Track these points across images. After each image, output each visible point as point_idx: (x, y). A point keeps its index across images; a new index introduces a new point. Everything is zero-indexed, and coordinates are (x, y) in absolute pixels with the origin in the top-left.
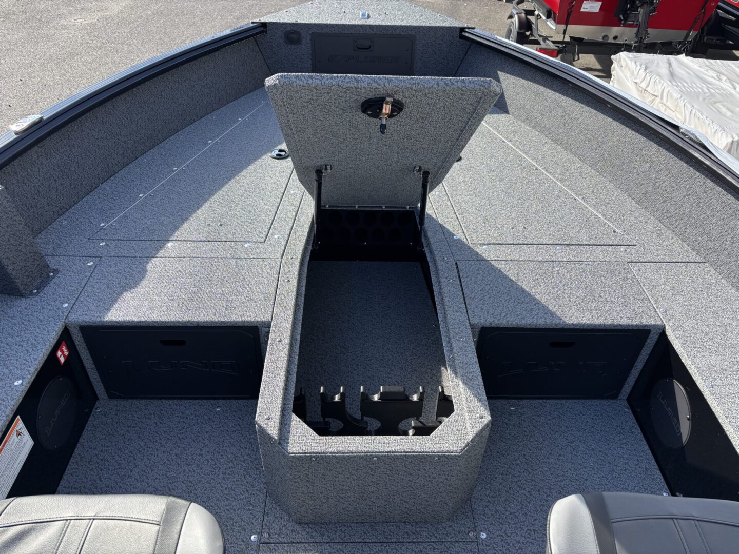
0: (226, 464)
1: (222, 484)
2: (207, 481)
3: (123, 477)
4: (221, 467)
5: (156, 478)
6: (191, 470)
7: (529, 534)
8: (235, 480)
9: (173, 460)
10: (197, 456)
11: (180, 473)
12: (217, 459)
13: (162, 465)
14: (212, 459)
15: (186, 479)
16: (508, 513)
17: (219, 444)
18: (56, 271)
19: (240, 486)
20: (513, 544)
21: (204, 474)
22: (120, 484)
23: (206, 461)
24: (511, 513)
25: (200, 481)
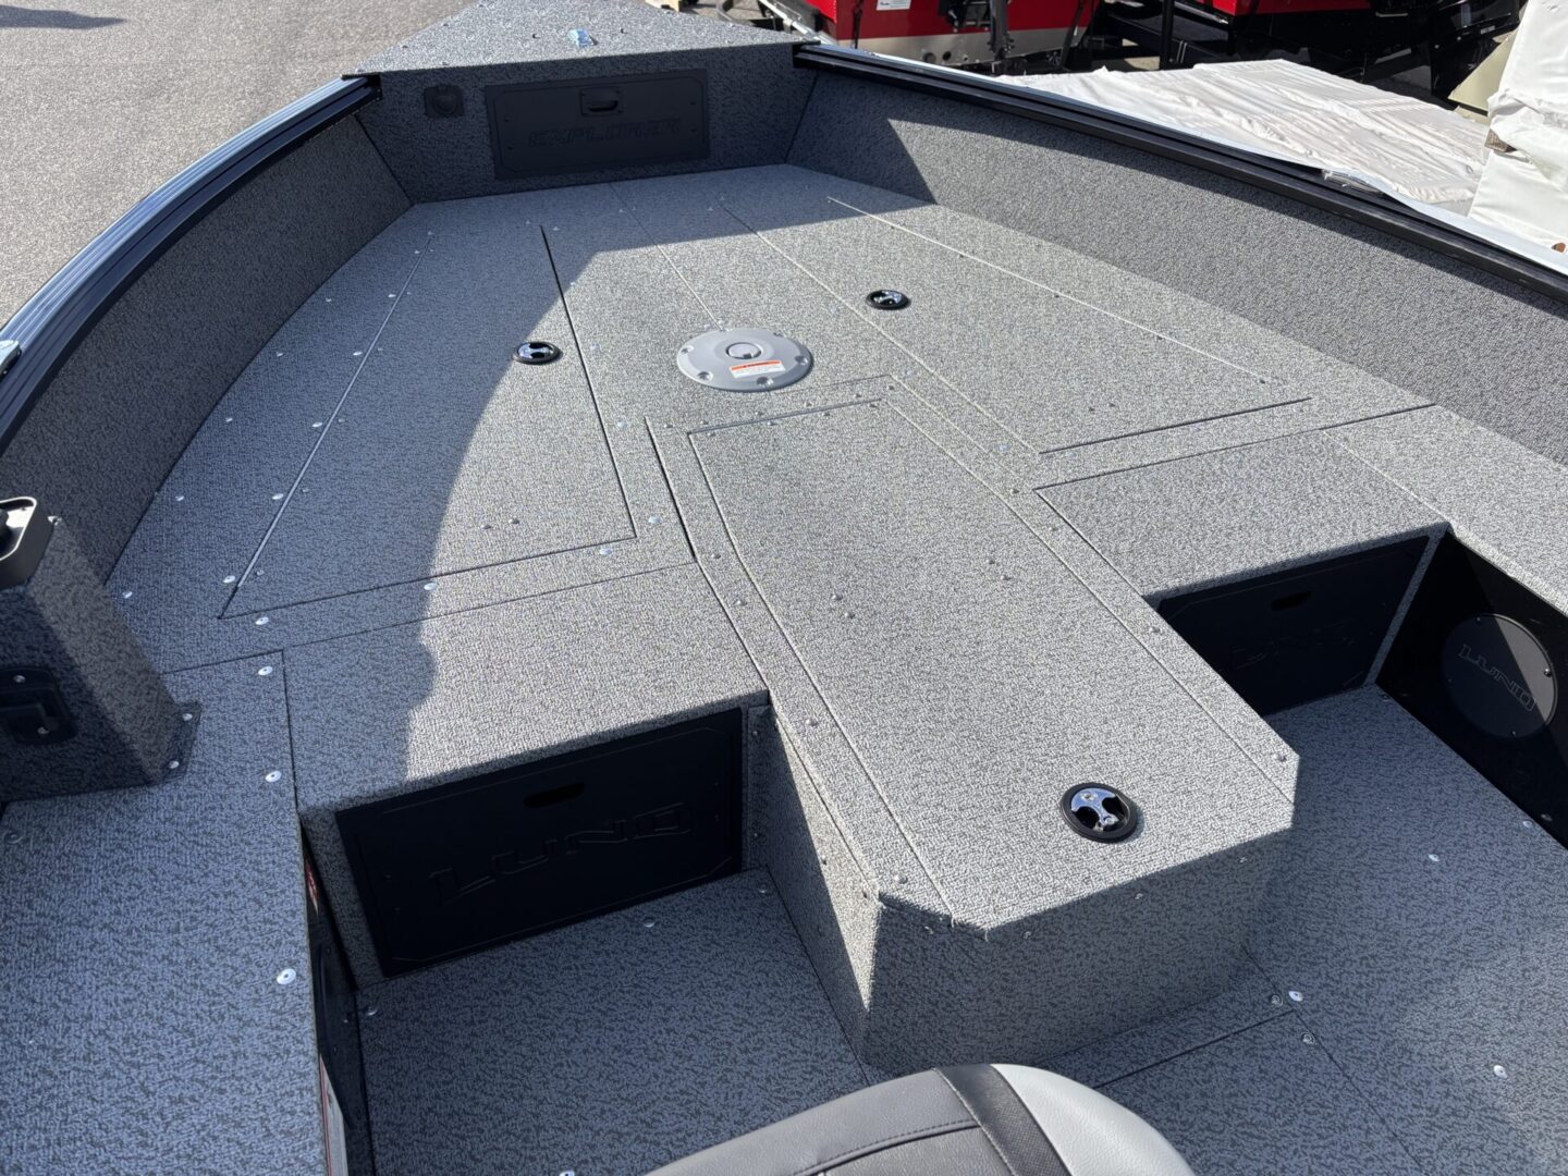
0: (736, 1031)
1: (754, 1074)
2: (720, 1079)
3: (525, 1134)
4: (730, 1040)
5: (603, 1112)
6: (669, 1067)
7: (1368, 965)
8: (775, 1055)
9: (615, 1061)
10: (665, 1035)
11: (649, 1082)
12: (710, 1027)
13: (598, 1080)
14: (701, 1032)
15: (671, 1090)
16: (1312, 942)
17: (695, 995)
18: (194, 707)
19: (794, 1065)
20: (1355, 993)
21: (704, 1067)
22: (528, 1153)
23: (691, 1039)
24: (1318, 940)
25: (703, 1085)
